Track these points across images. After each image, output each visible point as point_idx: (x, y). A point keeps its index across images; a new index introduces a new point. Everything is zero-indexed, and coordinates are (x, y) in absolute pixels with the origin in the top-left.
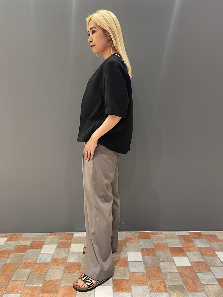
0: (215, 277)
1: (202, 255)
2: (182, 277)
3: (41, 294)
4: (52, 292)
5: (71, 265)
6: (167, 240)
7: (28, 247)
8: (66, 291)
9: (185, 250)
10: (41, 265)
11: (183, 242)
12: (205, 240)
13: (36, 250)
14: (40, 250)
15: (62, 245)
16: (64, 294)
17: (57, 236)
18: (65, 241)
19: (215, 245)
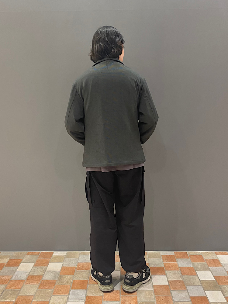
0: (189, 295)
1: (182, 274)
2: (155, 295)
5: (46, 282)
7: (4, 265)
9: (165, 269)
10: (16, 282)
12: (189, 260)
13: (12, 267)
14: (16, 267)
17: (36, 254)
18: (43, 260)
19: (197, 265)
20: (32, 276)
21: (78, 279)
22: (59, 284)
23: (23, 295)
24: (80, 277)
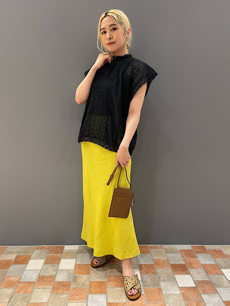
1: (207, 273)
2: (185, 300)
6: (168, 255)
7: (11, 262)
9: (187, 266)
10: (25, 284)
11: (185, 257)
12: (209, 255)
13: (20, 265)
14: (25, 265)
15: (51, 260)
18: (54, 256)
19: (220, 261)
20: (43, 276)
21: (95, 279)
22: (74, 287)
23: (34, 302)
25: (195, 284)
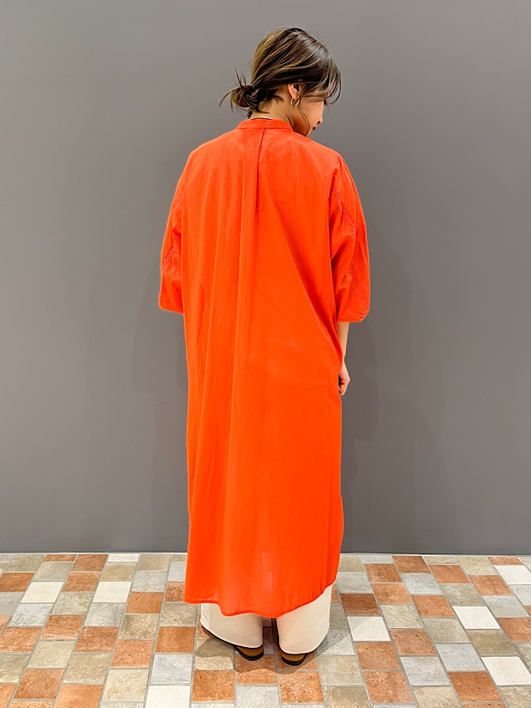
0: (445, 668)
1: (420, 614)
2: (363, 668)
3: (16, 701)
4: (42, 696)
5: (93, 633)
8: (77, 697)
9: (378, 599)
10: (19, 633)
11: (376, 580)
12: (431, 577)
13: (10, 594)
14: (20, 594)
15: (78, 583)
16: (70, 702)
17: (66, 560)
18: (84, 575)
19: (453, 590)
20: (58, 616)
21: (170, 623)
22: (125, 639)
23: (38, 667)
24: (175, 620)
25: (391, 636)
